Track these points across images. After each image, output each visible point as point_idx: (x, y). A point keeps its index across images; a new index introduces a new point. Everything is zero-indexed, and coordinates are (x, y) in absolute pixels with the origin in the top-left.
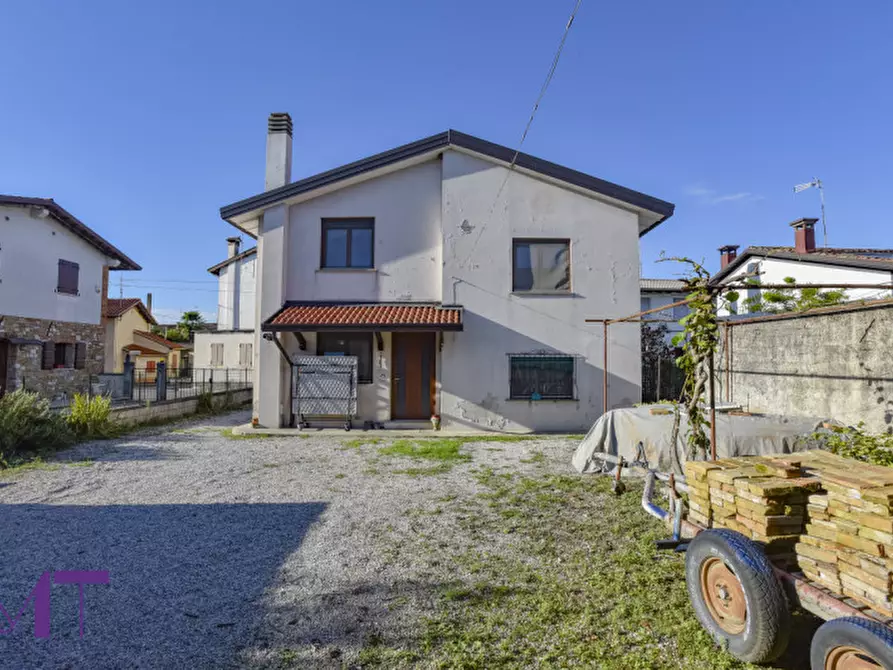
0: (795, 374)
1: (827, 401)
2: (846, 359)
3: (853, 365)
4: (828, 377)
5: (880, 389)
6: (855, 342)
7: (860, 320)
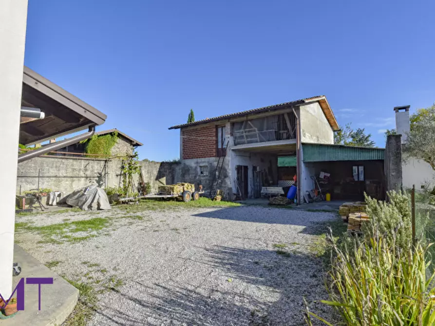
0: (56, 177)
1: (71, 184)
2: (79, 172)
3: (82, 174)
4: (72, 177)
5: (90, 179)
6: (82, 167)
7: (85, 162)
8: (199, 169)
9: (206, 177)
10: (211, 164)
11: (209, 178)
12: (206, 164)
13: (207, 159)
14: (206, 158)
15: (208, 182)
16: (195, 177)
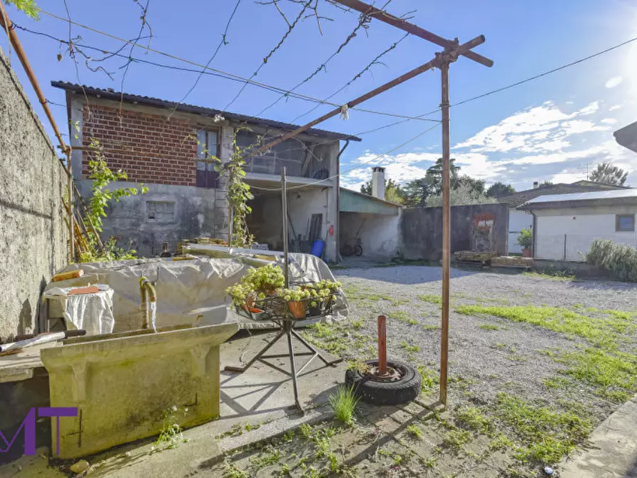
8: (144, 209)
9: (172, 227)
10: (185, 199)
11: (179, 228)
12: (172, 199)
13: (173, 189)
14: (171, 186)
15: (175, 236)
16: (137, 225)
